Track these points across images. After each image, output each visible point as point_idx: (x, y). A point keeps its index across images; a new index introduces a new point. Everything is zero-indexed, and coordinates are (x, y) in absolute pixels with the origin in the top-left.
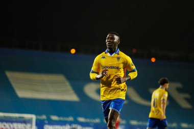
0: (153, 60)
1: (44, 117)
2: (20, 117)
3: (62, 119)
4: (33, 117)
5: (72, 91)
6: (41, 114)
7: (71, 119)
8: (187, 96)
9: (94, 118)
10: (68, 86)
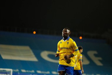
0: (81, 38)
1: (17, 70)
2: (3, 70)
3: (28, 71)
4: (11, 70)
5: (34, 56)
6: (15, 69)
7: (33, 71)
8: (100, 59)
9: (46, 71)
10: (31, 53)
